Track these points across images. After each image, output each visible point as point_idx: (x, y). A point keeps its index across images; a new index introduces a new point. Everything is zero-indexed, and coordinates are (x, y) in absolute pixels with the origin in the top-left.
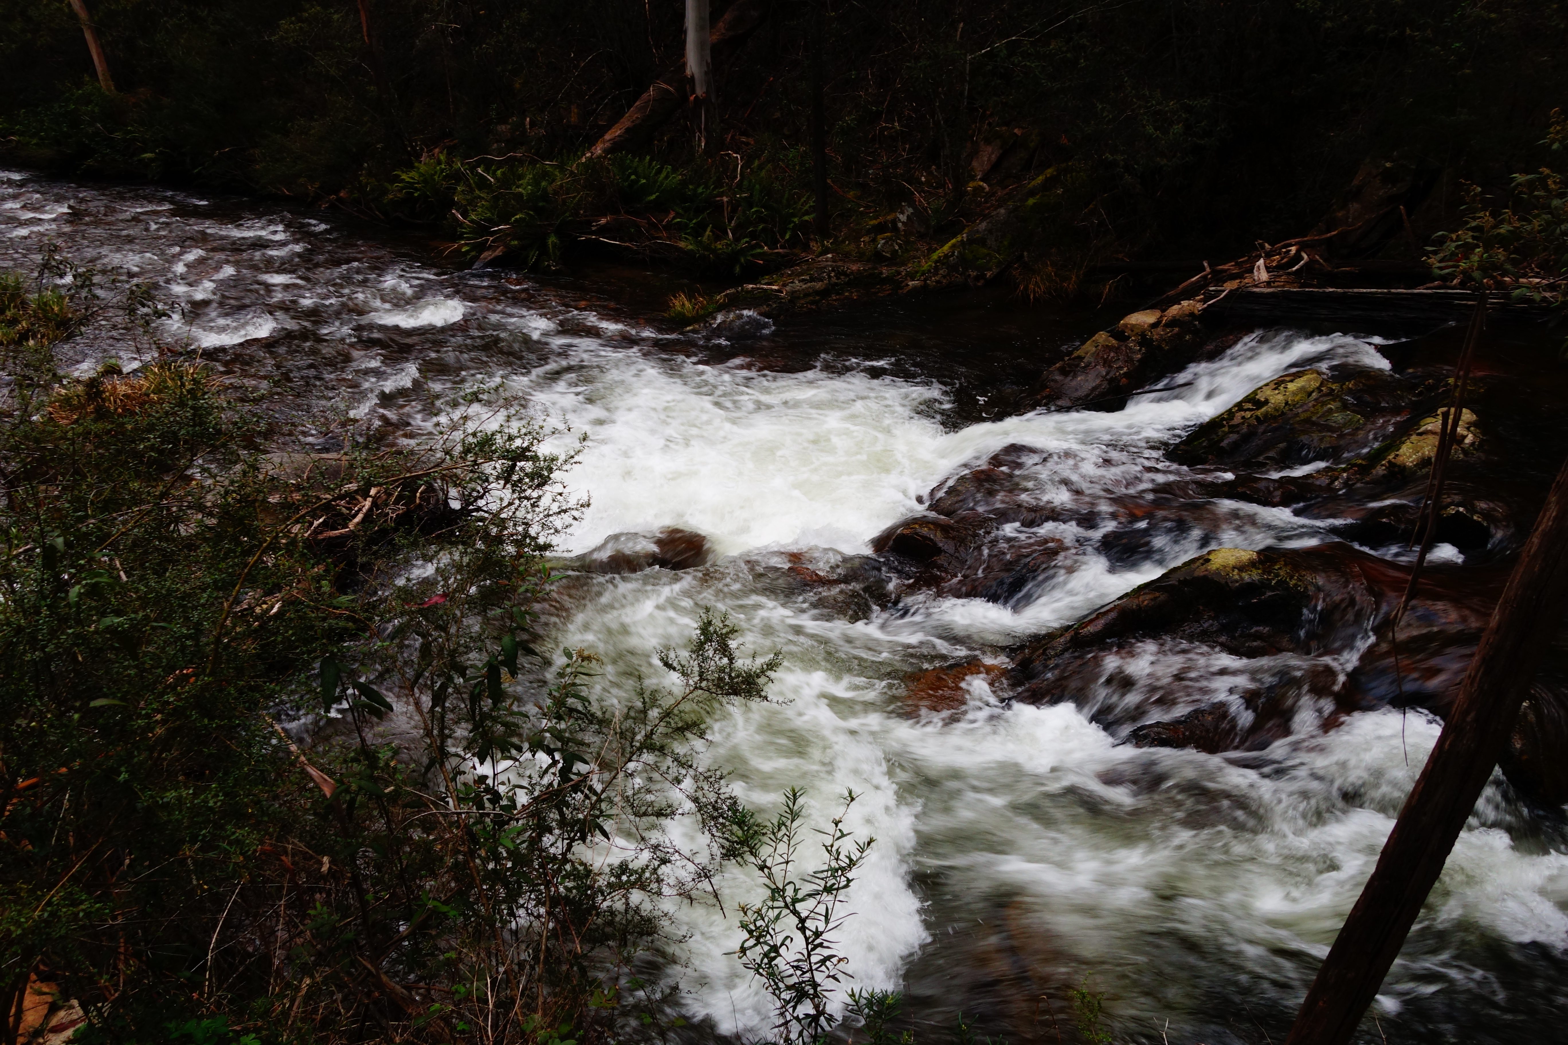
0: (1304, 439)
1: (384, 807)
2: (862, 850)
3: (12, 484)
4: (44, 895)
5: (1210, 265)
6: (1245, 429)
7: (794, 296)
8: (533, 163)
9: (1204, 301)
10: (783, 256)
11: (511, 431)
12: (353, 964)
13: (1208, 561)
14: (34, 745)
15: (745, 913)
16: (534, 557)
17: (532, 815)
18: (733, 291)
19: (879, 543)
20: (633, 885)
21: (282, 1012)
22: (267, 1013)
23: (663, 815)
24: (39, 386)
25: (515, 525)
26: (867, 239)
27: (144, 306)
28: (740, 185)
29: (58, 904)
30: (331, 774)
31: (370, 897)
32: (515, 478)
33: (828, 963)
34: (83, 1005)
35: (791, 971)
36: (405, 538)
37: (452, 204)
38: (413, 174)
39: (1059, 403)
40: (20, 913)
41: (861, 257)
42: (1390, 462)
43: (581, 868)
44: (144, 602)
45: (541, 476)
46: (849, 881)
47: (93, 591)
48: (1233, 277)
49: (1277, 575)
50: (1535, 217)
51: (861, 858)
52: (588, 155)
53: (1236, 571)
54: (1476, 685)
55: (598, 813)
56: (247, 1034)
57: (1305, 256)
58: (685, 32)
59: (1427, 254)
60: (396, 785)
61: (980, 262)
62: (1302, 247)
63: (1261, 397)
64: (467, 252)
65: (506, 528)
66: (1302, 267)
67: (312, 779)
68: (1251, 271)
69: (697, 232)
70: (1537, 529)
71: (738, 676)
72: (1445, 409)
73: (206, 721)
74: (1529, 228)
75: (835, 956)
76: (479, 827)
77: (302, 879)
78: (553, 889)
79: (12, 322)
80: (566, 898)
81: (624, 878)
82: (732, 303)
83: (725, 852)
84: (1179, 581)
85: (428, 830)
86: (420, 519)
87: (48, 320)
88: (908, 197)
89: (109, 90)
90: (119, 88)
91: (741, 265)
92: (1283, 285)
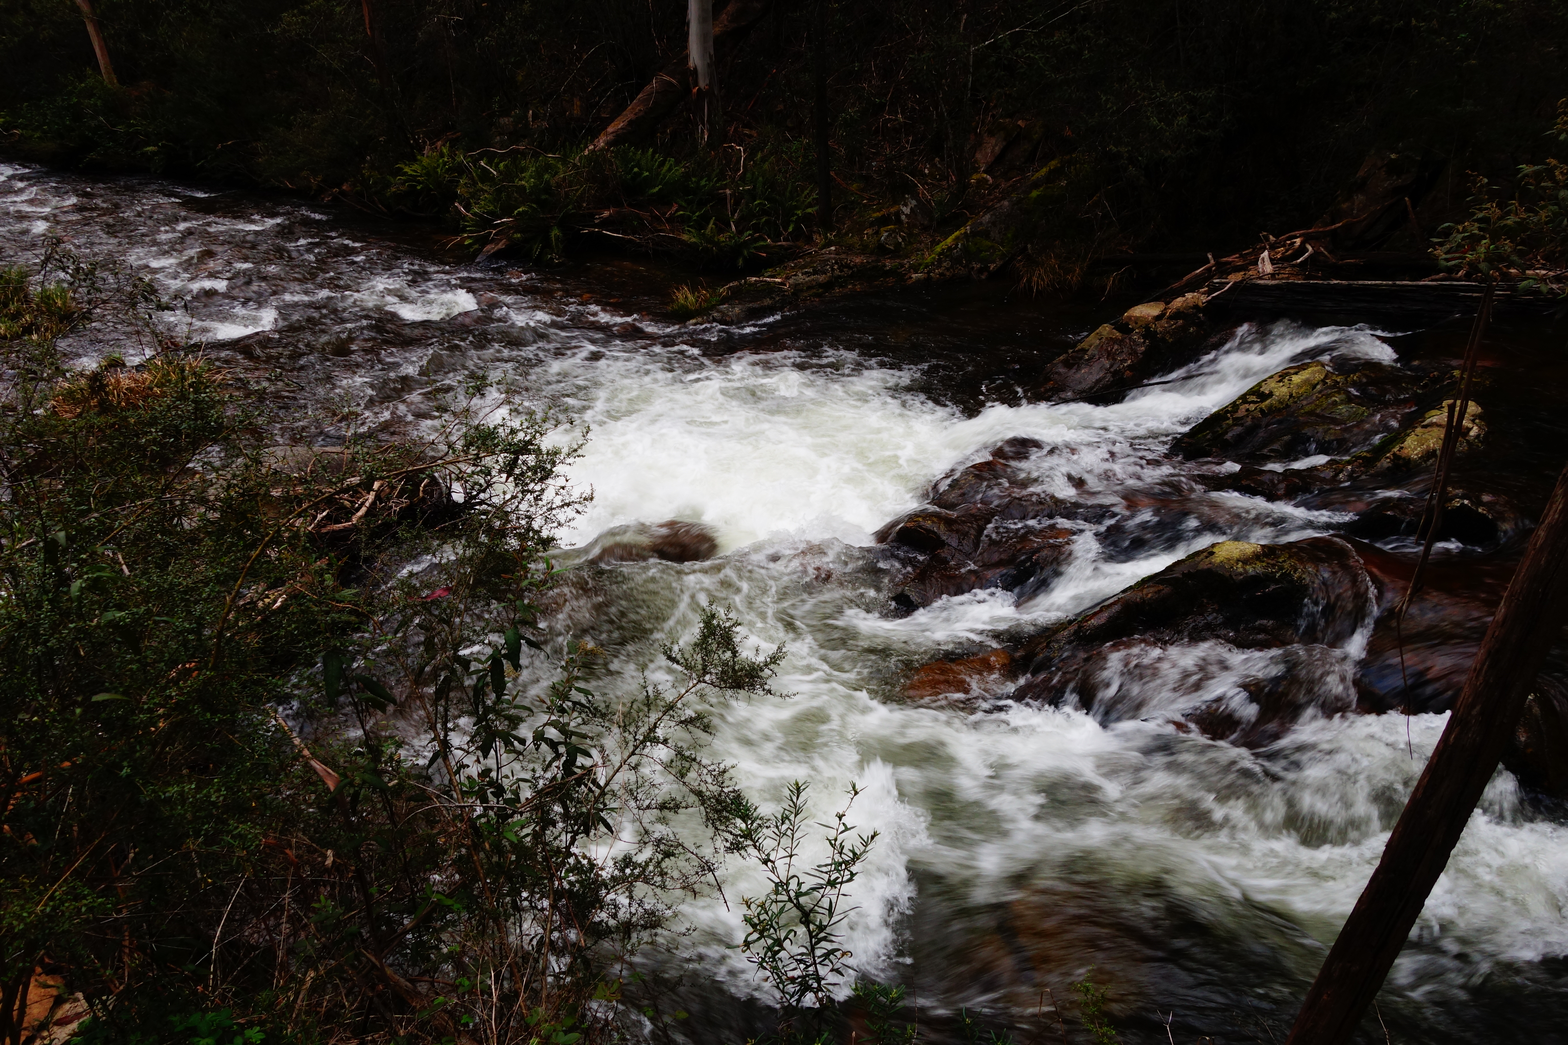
0: (1308, 431)
1: (388, 801)
2: (866, 844)
3: (14, 478)
4: (47, 890)
5: (1214, 257)
6: (1249, 421)
7: (797, 289)
8: (536, 155)
9: (1209, 293)
10: (786, 249)
11: (513, 424)
12: (357, 955)
13: (1214, 554)
14: (37, 739)
15: (749, 907)
16: (537, 550)
17: (535, 808)
18: (736, 283)
19: (882, 536)
20: (637, 878)
21: (287, 1005)
22: (271, 1006)
23: (666, 808)
24: (42, 379)
25: (518, 518)
26: (870, 231)
27: (146, 299)
28: (743, 177)
29: (60, 899)
30: (335, 766)
31: (374, 890)
32: (518, 471)
33: (831, 957)
34: (88, 999)
35: (794, 965)
36: (408, 532)
37: (455, 197)
38: (415, 167)
39: (1063, 395)
40: (23, 907)
41: (864, 249)
42: (1394, 454)
43: (585, 862)
44: (146, 596)
45: (544, 469)
46: (852, 875)
47: (95, 585)
48: (1237, 269)
49: (1281, 568)
50: (1542, 208)
51: (864, 852)
52: (591, 147)
53: (1240, 564)
54: (1481, 678)
55: (601, 806)
56: (251, 1027)
57: (1310, 248)
58: (688, 24)
59: (1433, 245)
60: (400, 779)
61: (983, 254)
62: (1306, 239)
63: (1265, 389)
64: (470, 245)
65: (510, 521)
66: (1306, 259)
67: (315, 773)
68: (1255, 263)
69: (700, 225)
70: (1543, 522)
71: (742, 670)
72: (1451, 401)
73: (208, 715)
74: (1535, 219)
75: (838, 950)
76: (483, 820)
77: (306, 872)
78: (557, 883)
79: (16, 316)
80: (570, 891)
81: (628, 871)
82: (735, 296)
83: (728, 845)
84: (1183, 574)
85: (431, 823)
86: (423, 512)
87: (51, 313)
88: (911, 190)
89: (112, 83)
90: (121, 81)
91: (745, 258)
92: (1287, 277)
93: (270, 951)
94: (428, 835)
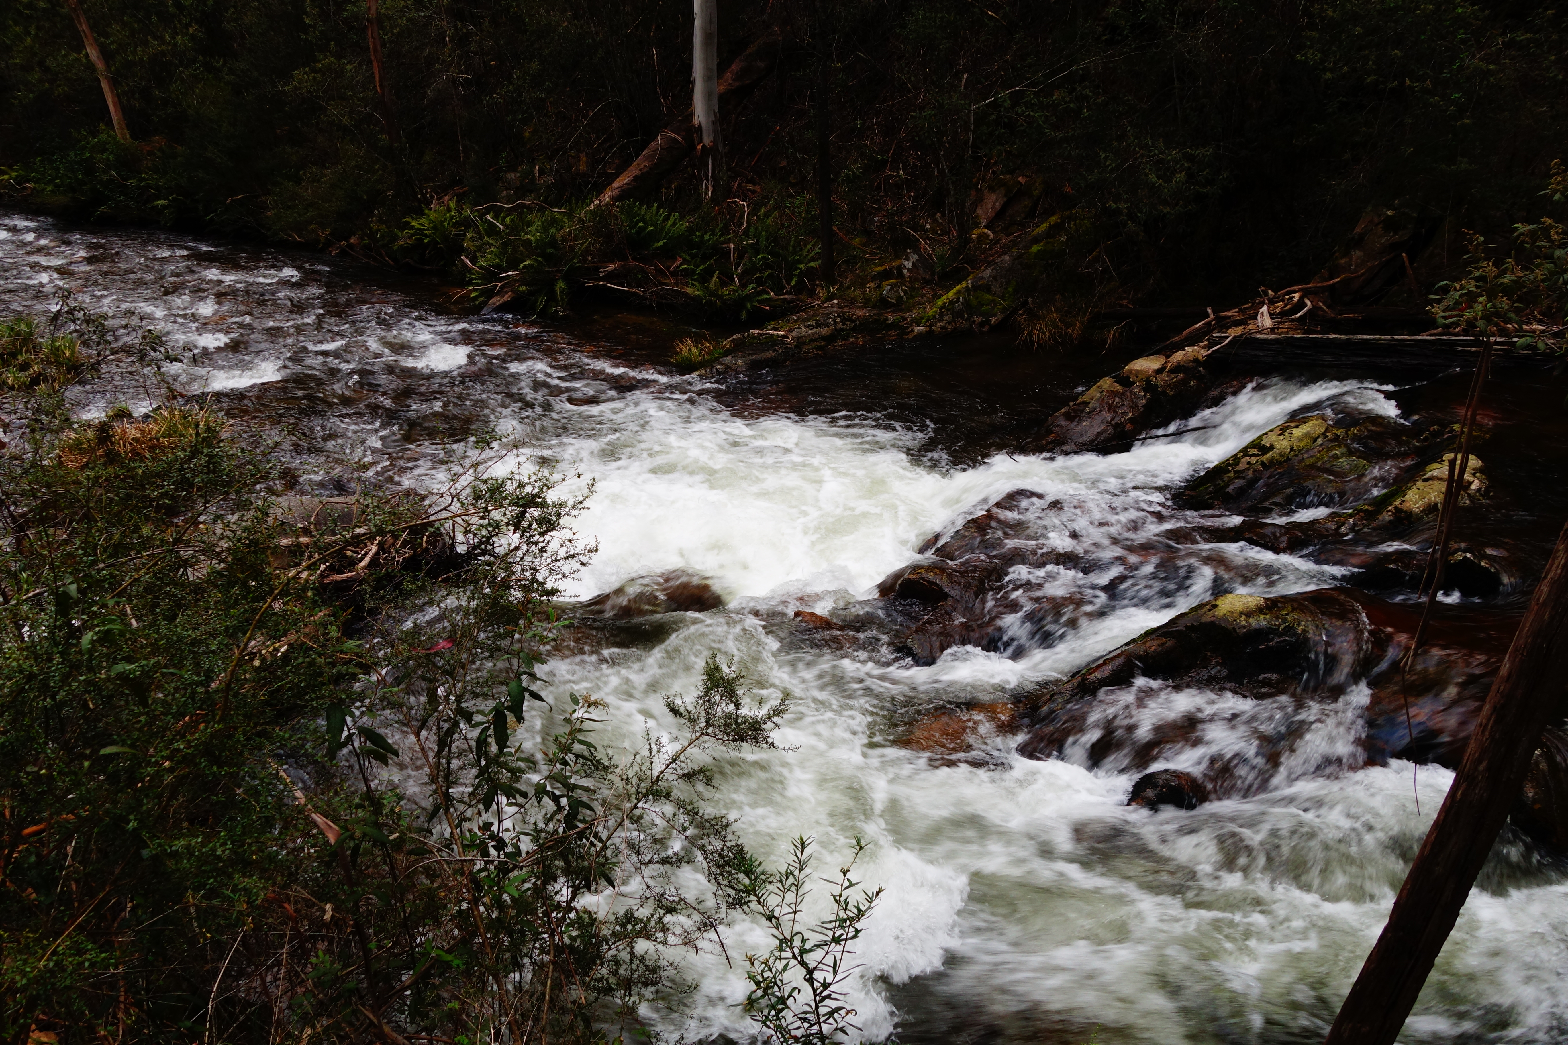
0: (1309, 485)
1: (389, 855)
2: (871, 900)
3: (20, 526)
4: (49, 945)
5: (1214, 312)
6: (1250, 475)
7: (800, 342)
8: (542, 210)
9: (1209, 347)
10: (789, 302)
11: (521, 478)
12: (355, 1012)
13: (1215, 606)
14: (43, 792)
15: (752, 964)
16: (541, 602)
17: (536, 863)
18: (739, 336)
19: (885, 589)
20: (638, 934)
23: (668, 862)
24: (50, 430)
25: (523, 570)
26: (872, 285)
27: (155, 350)
28: (746, 232)
29: (63, 954)
30: (336, 820)
31: (372, 945)
32: (525, 524)
33: (836, 1015)
35: (799, 1023)
36: (413, 583)
37: (461, 250)
38: (423, 221)
39: (1065, 448)
40: (25, 962)
41: (866, 303)
42: (1396, 508)
43: (586, 916)
44: (156, 650)
45: (549, 521)
46: (857, 931)
47: (106, 638)
48: (1237, 324)
49: (1285, 620)
50: (1538, 266)
51: (869, 908)
52: (597, 202)
53: (1243, 617)
54: (1487, 733)
55: (603, 860)
57: (1309, 303)
58: (693, 83)
59: (1431, 303)
60: (401, 832)
61: (985, 308)
62: (1305, 294)
63: (1266, 442)
64: (476, 298)
65: (514, 573)
66: (1305, 314)
67: (316, 825)
68: (1255, 317)
69: (704, 278)
70: (1546, 577)
71: (745, 723)
72: (1452, 455)
73: (215, 768)
74: (1532, 277)
75: (843, 1008)
76: (483, 874)
77: (305, 926)
78: (557, 938)
79: (24, 367)
80: (571, 947)
81: (629, 927)
82: (738, 348)
83: (731, 900)
84: (1187, 627)
85: (432, 877)
86: (426, 563)
87: (59, 365)
88: (913, 244)
89: (124, 138)
90: (134, 136)
91: (748, 311)
92: (1287, 332)
93: (266, 1010)
94: (429, 889)
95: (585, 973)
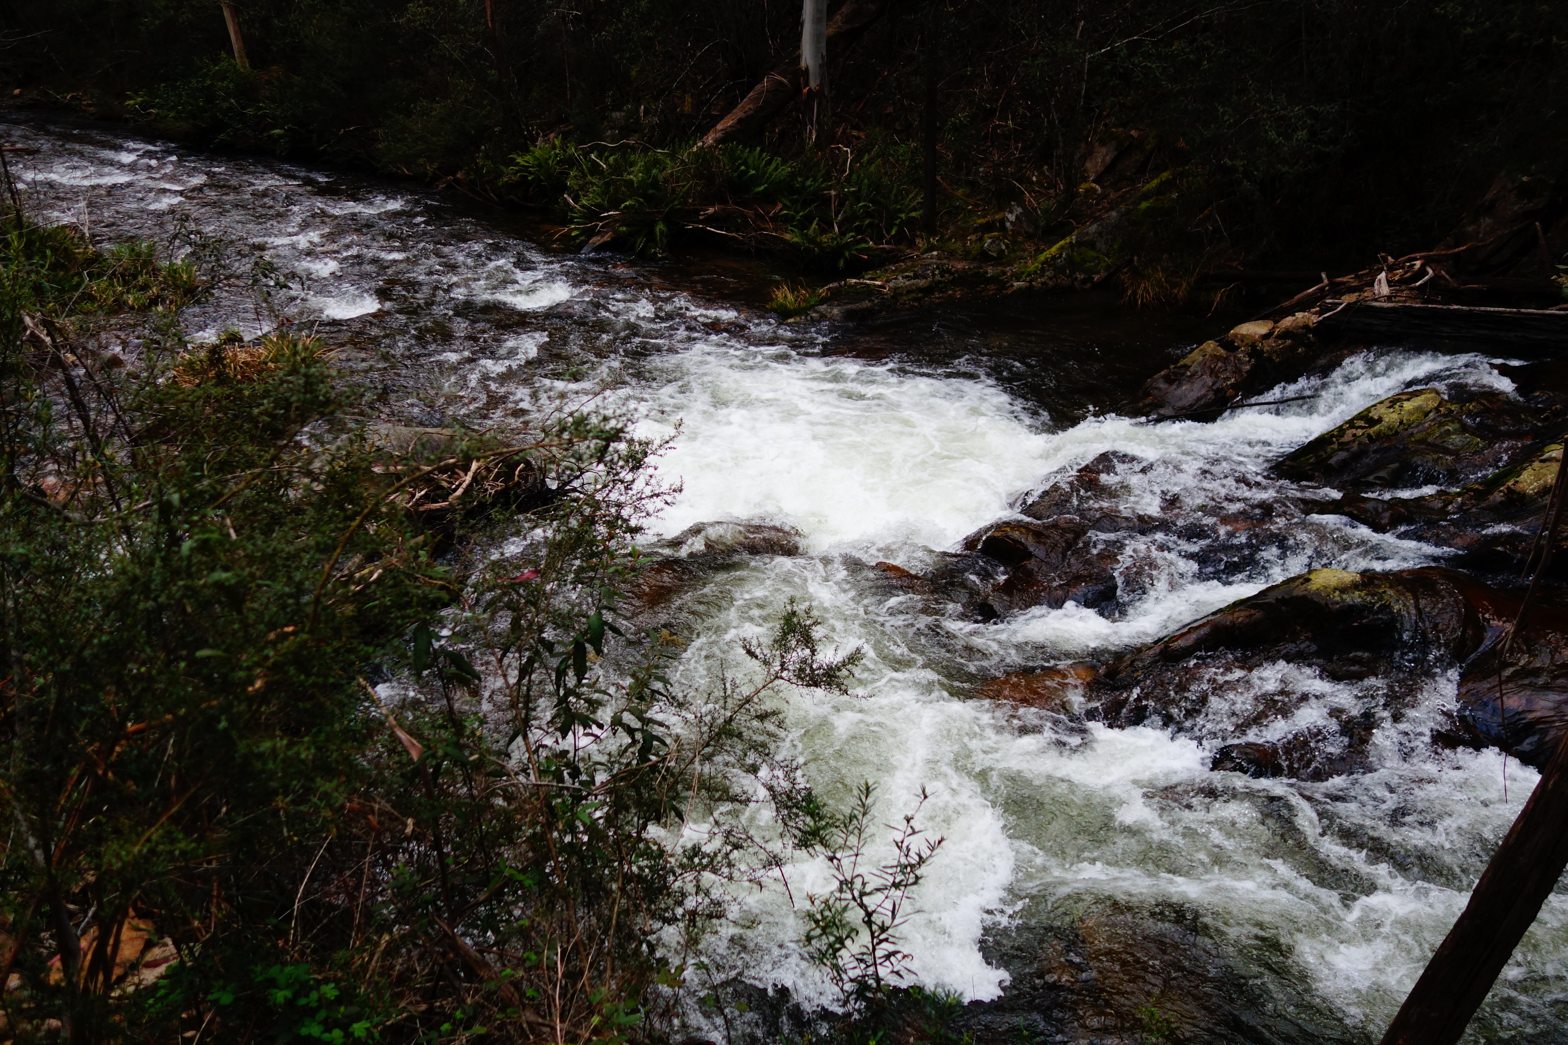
0: (1417, 460)
1: (468, 774)
2: (932, 849)
3: (135, 441)
4: (143, 831)
5: (1328, 277)
6: (1355, 447)
7: (897, 292)
8: (645, 150)
9: (1320, 313)
10: (888, 252)
11: (606, 412)
12: (430, 924)
13: (1308, 580)
14: (143, 691)
15: (813, 903)
16: (625, 539)
17: (609, 792)
18: (836, 284)
19: (970, 543)
20: (704, 868)
21: (361, 966)
22: (347, 965)
23: (738, 801)
24: (165, 349)
25: (608, 507)
26: (973, 237)
28: (848, 179)
29: (156, 842)
30: (420, 737)
31: (450, 860)
32: (609, 458)
33: (892, 959)
34: (176, 944)
36: (502, 514)
37: (564, 188)
38: (528, 157)
39: (1162, 411)
40: (121, 847)
41: (966, 255)
42: (1508, 488)
43: (655, 848)
44: (251, 560)
45: (636, 459)
46: (917, 878)
47: (203, 547)
48: (1352, 290)
49: (1381, 598)
51: (930, 856)
52: (700, 144)
53: (1337, 592)
55: (674, 794)
56: (327, 983)
57: (1430, 271)
58: (802, 25)
59: (1558, 273)
60: (481, 754)
61: (1088, 265)
62: (1427, 262)
63: (1374, 415)
64: (577, 236)
65: (599, 509)
66: (1426, 282)
67: (401, 742)
68: (1372, 284)
69: (804, 225)
71: (819, 668)
73: (302, 677)
75: (898, 952)
76: (558, 800)
77: (387, 839)
78: (626, 867)
79: (145, 287)
80: (639, 876)
81: (696, 860)
82: (834, 297)
83: (796, 841)
84: (1277, 599)
85: (509, 799)
86: (517, 496)
87: (177, 287)
88: (1019, 198)
89: (244, 67)
90: (253, 65)
91: (846, 259)
92: (1405, 300)
93: (347, 914)
94: (506, 811)
95: (652, 902)
